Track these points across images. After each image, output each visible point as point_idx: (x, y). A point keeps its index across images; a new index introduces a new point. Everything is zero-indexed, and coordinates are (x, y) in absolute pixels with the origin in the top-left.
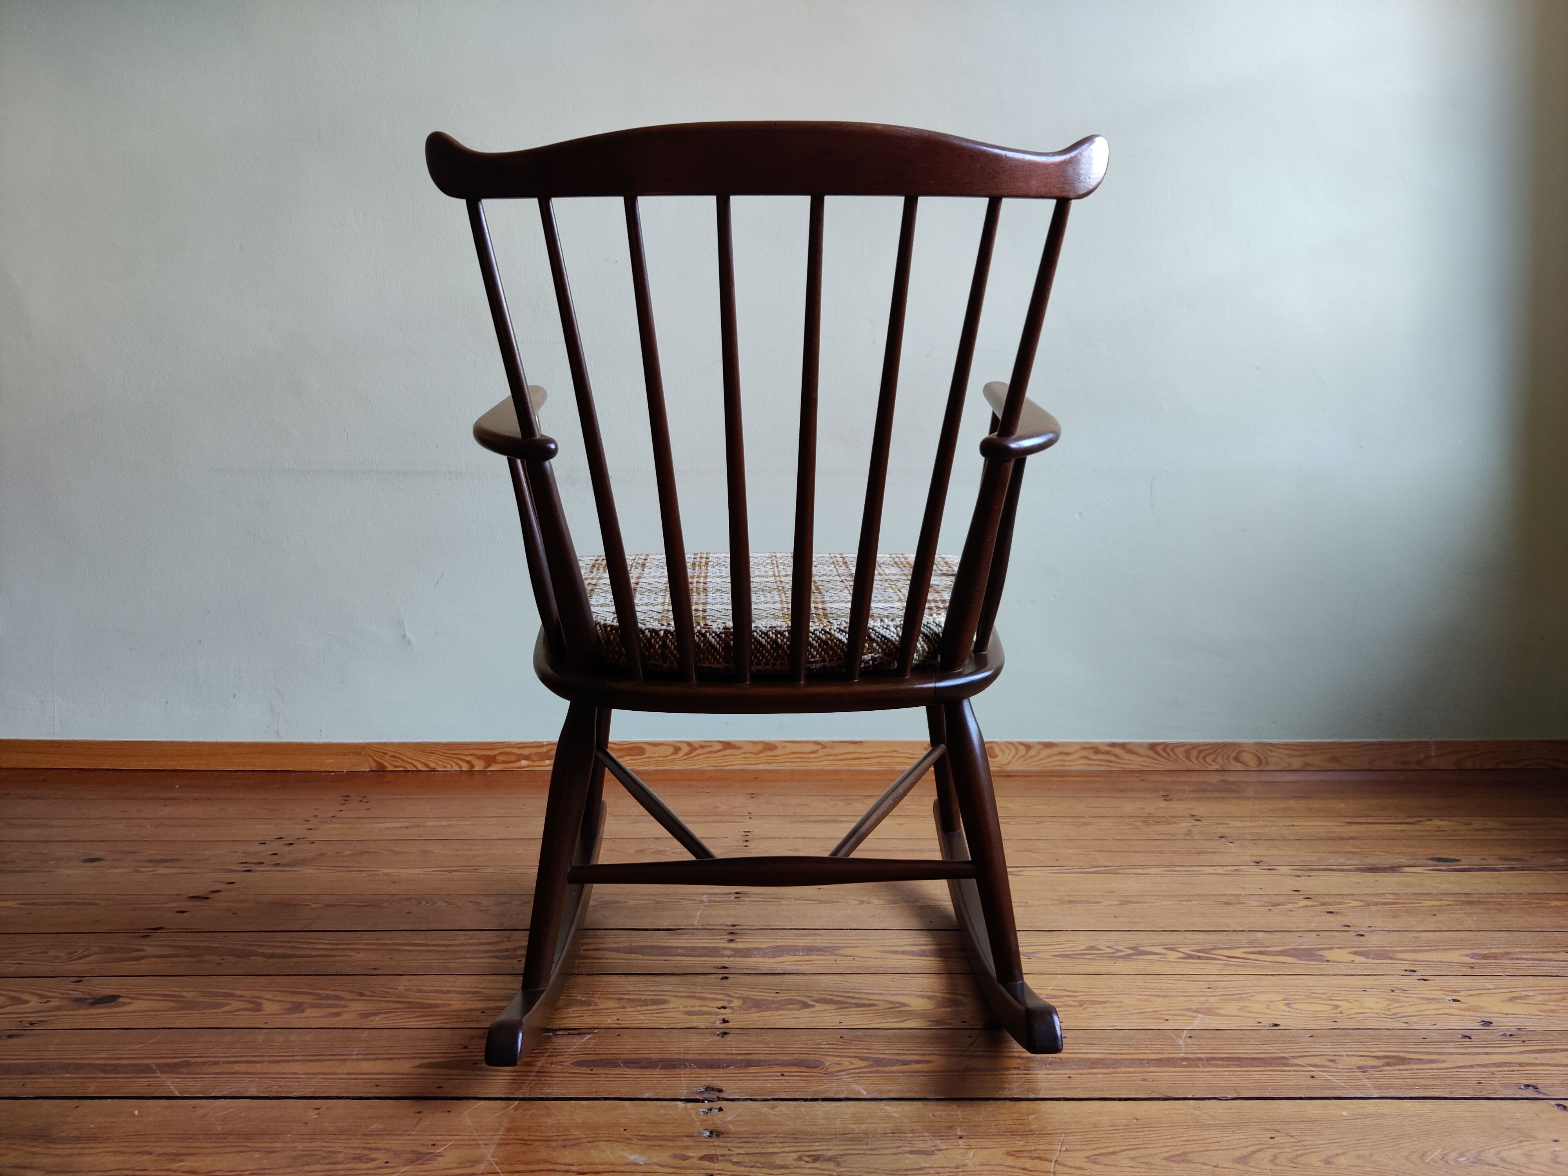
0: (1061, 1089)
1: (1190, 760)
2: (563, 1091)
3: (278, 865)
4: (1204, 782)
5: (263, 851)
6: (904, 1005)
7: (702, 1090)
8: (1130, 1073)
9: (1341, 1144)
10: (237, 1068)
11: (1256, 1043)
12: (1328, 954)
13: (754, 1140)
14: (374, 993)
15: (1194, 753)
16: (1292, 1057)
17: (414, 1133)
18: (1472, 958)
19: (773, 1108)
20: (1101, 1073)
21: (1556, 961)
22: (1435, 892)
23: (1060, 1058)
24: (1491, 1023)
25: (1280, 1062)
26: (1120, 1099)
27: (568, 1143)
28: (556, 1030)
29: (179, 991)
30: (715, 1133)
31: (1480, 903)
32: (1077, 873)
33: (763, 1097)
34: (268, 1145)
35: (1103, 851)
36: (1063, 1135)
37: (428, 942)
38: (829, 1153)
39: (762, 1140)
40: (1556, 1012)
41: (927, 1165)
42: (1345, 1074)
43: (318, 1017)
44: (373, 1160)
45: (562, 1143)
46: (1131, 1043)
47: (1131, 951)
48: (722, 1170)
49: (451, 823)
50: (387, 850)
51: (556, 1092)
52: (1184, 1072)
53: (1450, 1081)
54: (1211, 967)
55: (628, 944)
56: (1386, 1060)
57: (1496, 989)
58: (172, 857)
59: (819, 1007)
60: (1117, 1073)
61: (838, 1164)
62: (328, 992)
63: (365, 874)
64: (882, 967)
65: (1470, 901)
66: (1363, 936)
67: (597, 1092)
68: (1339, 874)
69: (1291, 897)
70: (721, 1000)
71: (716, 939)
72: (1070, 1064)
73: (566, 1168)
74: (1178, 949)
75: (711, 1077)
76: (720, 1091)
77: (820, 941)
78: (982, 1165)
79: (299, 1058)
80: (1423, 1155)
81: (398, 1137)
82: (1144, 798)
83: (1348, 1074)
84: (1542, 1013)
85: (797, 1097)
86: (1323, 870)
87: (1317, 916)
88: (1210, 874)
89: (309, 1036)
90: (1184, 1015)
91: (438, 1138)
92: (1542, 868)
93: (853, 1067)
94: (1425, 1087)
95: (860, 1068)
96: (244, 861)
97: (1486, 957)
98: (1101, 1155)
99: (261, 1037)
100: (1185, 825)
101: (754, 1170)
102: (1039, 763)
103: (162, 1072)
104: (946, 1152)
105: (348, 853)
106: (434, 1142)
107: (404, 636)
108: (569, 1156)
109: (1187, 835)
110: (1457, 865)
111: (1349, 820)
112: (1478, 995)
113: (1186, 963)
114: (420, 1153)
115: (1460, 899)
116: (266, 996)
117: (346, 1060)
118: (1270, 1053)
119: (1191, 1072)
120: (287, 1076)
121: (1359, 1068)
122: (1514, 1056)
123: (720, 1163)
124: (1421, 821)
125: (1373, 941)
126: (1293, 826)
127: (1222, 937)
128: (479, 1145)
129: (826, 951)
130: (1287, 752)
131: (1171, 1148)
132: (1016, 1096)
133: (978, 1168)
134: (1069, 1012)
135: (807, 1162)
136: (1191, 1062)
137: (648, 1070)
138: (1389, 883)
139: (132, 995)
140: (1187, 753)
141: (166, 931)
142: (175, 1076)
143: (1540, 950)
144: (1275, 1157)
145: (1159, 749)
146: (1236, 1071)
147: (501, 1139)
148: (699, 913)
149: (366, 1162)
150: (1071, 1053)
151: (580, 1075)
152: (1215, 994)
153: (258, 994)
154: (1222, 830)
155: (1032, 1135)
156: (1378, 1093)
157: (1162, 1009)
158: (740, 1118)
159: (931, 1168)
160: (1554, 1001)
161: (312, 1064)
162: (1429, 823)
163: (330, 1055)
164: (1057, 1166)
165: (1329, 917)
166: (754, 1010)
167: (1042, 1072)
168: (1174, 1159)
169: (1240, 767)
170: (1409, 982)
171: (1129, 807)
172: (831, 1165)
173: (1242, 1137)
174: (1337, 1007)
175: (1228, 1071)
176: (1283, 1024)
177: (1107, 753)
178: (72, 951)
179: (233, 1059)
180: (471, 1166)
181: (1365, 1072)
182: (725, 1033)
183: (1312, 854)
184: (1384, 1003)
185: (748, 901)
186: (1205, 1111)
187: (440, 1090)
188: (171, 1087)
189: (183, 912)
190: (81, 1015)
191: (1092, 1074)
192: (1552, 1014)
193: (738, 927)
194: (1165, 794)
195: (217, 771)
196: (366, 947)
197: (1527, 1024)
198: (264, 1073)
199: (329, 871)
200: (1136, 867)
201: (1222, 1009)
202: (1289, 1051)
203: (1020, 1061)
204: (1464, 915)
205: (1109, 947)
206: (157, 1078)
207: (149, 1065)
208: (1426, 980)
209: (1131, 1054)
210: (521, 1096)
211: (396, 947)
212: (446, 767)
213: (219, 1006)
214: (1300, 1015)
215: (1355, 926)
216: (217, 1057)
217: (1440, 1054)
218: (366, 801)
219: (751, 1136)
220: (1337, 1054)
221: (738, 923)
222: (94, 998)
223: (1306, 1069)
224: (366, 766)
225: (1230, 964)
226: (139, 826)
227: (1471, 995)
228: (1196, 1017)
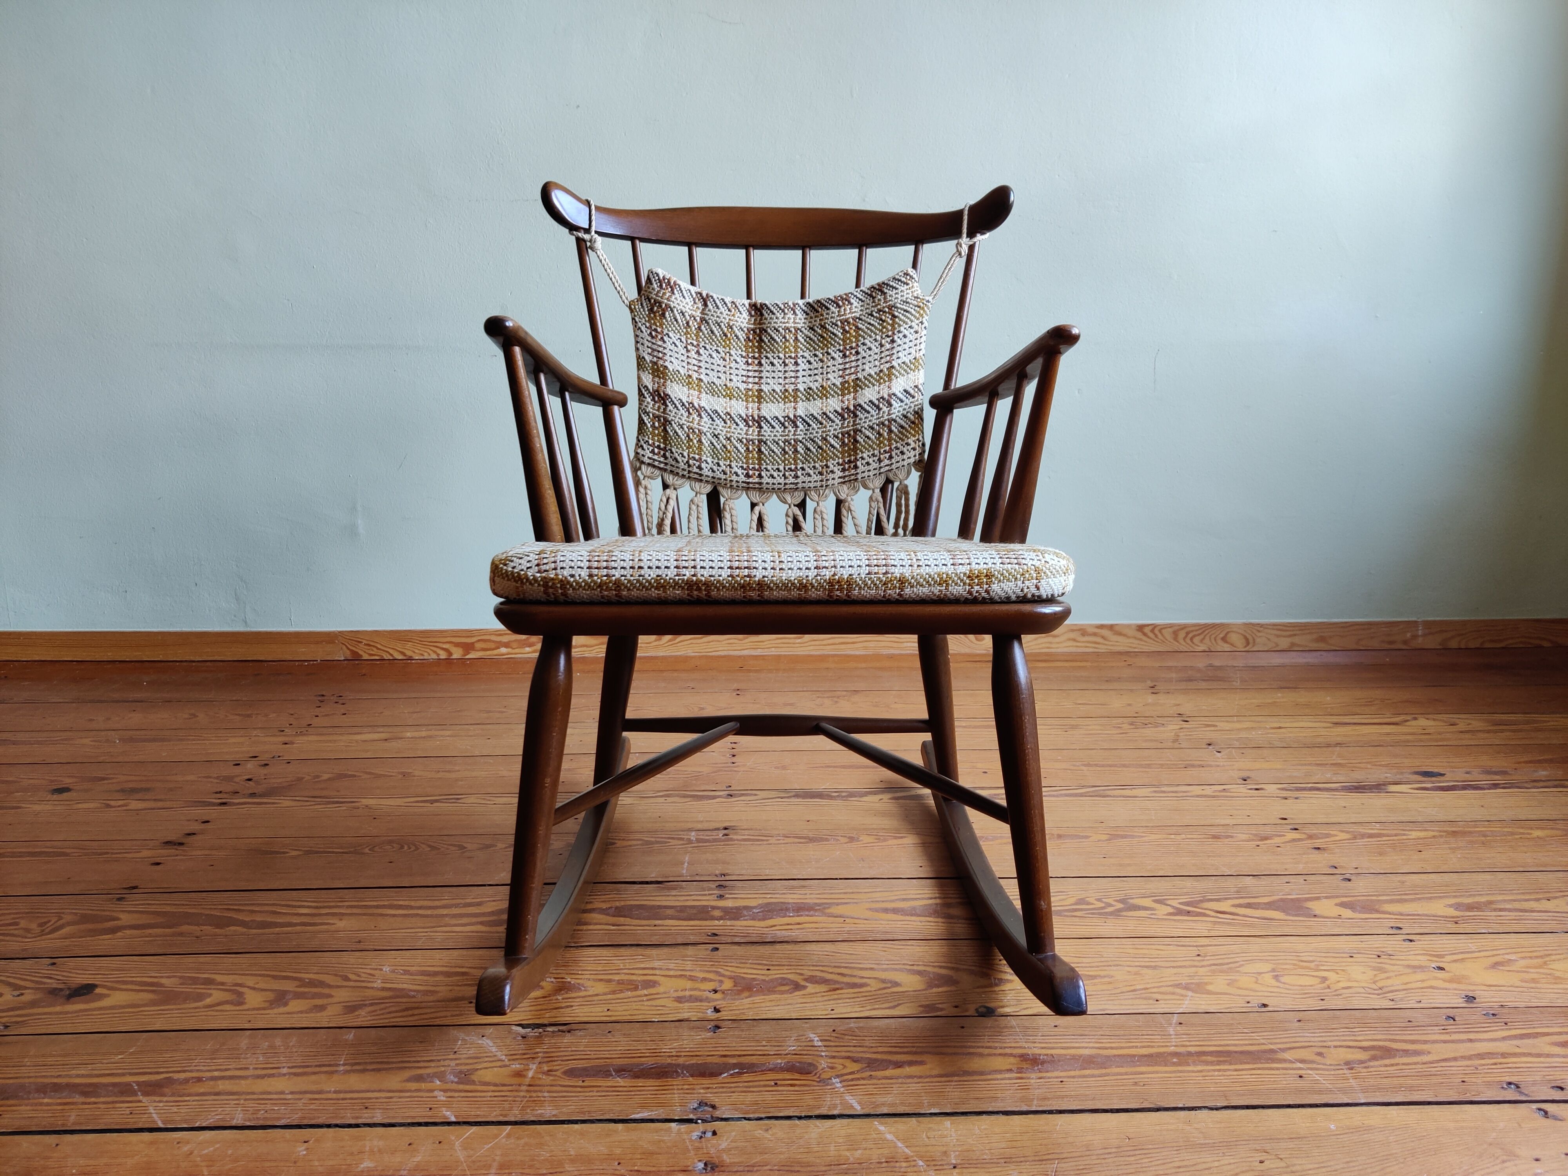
0: (1052, 1098)
1: (1178, 642)
2: (554, 1112)
3: (253, 795)
4: (1192, 668)
5: (237, 776)
6: (896, 984)
7: (696, 1105)
8: (1121, 1074)
9: (1329, 1169)
10: (222, 1086)
11: (1245, 1031)
12: (1315, 907)
14: (359, 976)
15: (1182, 634)
16: (1280, 1049)
18: (1456, 909)
19: (767, 1130)
20: (1093, 1076)
21: (1539, 912)
22: (1420, 819)
23: (1052, 1055)
24: (1475, 999)
25: (1269, 1056)
26: (1111, 1110)
28: (545, 1025)
29: (155, 977)
30: (710, 1166)
31: (1464, 833)
32: (1066, 795)
33: (756, 1116)
35: (1089, 765)
36: (1056, 1161)
37: (413, 903)
40: (1538, 982)
42: (1332, 1073)
43: (301, 1012)
46: (1121, 1032)
47: (1120, 906)
49: (430, 733)
50: (366, 773)
51: (548, 1112)
52: (1174, 1072)
53: (1436, 1081)
54: (1200, 926)
55: (615, 904)
56: (1373, 1053)
57: (1480, 951)
58: (143, 785)
59: (811, 988)
60: (1108, 1075)
62: (312, 976)
63: (344, 807)
65: (1454, 832)
66: (1350, 880)
67: (589, 1112)
68: (1326, 794)
69: (1278, 828)
70: (711, 980)
71: (707, 895)
72: (1061, 1063)
74: (1169, 902)
75: (703, 1088)
76: (713, 1107)
77: (809, 895)
79: (285, 1071)
82: (1132, 690)
83: (1337, 1072)
84: (1524, 984)
85: (791, 1114)
86: (1311, 789)
87: (1304, 854)
88: (1198, 796)
89: (294, 1040)
90: (1173, 994)
92: (1526, 785)
93: (845, 1071)
94: (1411, 1089)
95: (852, 1073)
96: (218, 790)
97: (1470, 907)
99: (244, 1041)
100: (1173, 728)
103: (146, 1094)
105: (326, 776)
109: (1174, 741)
110: (1443, 782)
111: (1335, 719)
112: (1463, 960)
113: (1175, 920)
115: (1445, 829)
116: (248, 983)
117: (332, 1073)
118: (1259, 1045)
119: (1181, 1072)
120: (274, 1097)
121: (1347, 1063)
122: (1498, 1043)
124: (1408, 721)
125: (1361, 887)
126: (1280, 728)
127: (1208, 884)
129: (816, 910)
130: (1272, 631)
132: (1009, 1109)
136: (1183, 1058)
137: (641, 1080)
138: (1375, 806)
139: (109, 984)
140: (1175, 634)
141: (140, 891)
142: (157, 1099)
143: (1523, 897)
145: (1147, 630)
146: (1225, 1070)
148: (687, 859)
150: (1062, 1048)
151: (572, 1089)
152: (1204, 963)
153: (239, 979)
154: (1210, 735)
155: (1026, 1162)
156: (1366, 1097)
157: (1152, 985)
158: (734, 1144)
160: (1536, 968)
161: (300, 1078)
162: (1414, 723)
163: (316, 1066)
165: (1316, 856)
166: (746, 994)
167: (1033, 1075)
169: (1227, 647)
170: (1396, 943)
171: (1117, 703)
173: (1232, 1161)
174: (1324, 979)
175: (1219, 1070)
176: (1271, 1004)
177: (1095, 634)
178: (45, 920)
179: (216, 1074)
181: (1352, 1069)
182: (718, 1027)
183: (1300, 767)
184: (1371, 973)
185: (738, 840)
186: (1195, 1125)
187: (430, 1113)
188: (154, 1115)
189: (158, 864)
190: (57, 1013)
191: (1084, 1076)
192: (1533, 985)
193: (727, 878)
194: (1152, 685)
195: (186, 661)
196: (349, 911)
197: (1510, 999)
198: (249, 1093)
199: (308, 803)
200: (1123, 786)
201: (1211, 983)
202: (1278, 1041)
203: (1012, 1060)
204: (1449, 851)
205: (1099, 900)
206: (140, 1101)
207: (128, 1084)
208: (1411, 941)
209: (1122, 1048)
210: (513, 1119)
211: (380, 911)
212: (423, 655)
213: (200, 997)
214: (1288, 992)
215: (1342, 867)
216: (202, 1071)
217: (1425, 1042)
218: (341, 702)
219: (746, 1169)
220: (1325, 1044)
221: (727, 872)
222: (69, 989)
223: (1294, 1066)
224: (340, 655)
225: (1219, 922)
226: (107, 741)
227: (1455, 961)
228: (1186, 996)
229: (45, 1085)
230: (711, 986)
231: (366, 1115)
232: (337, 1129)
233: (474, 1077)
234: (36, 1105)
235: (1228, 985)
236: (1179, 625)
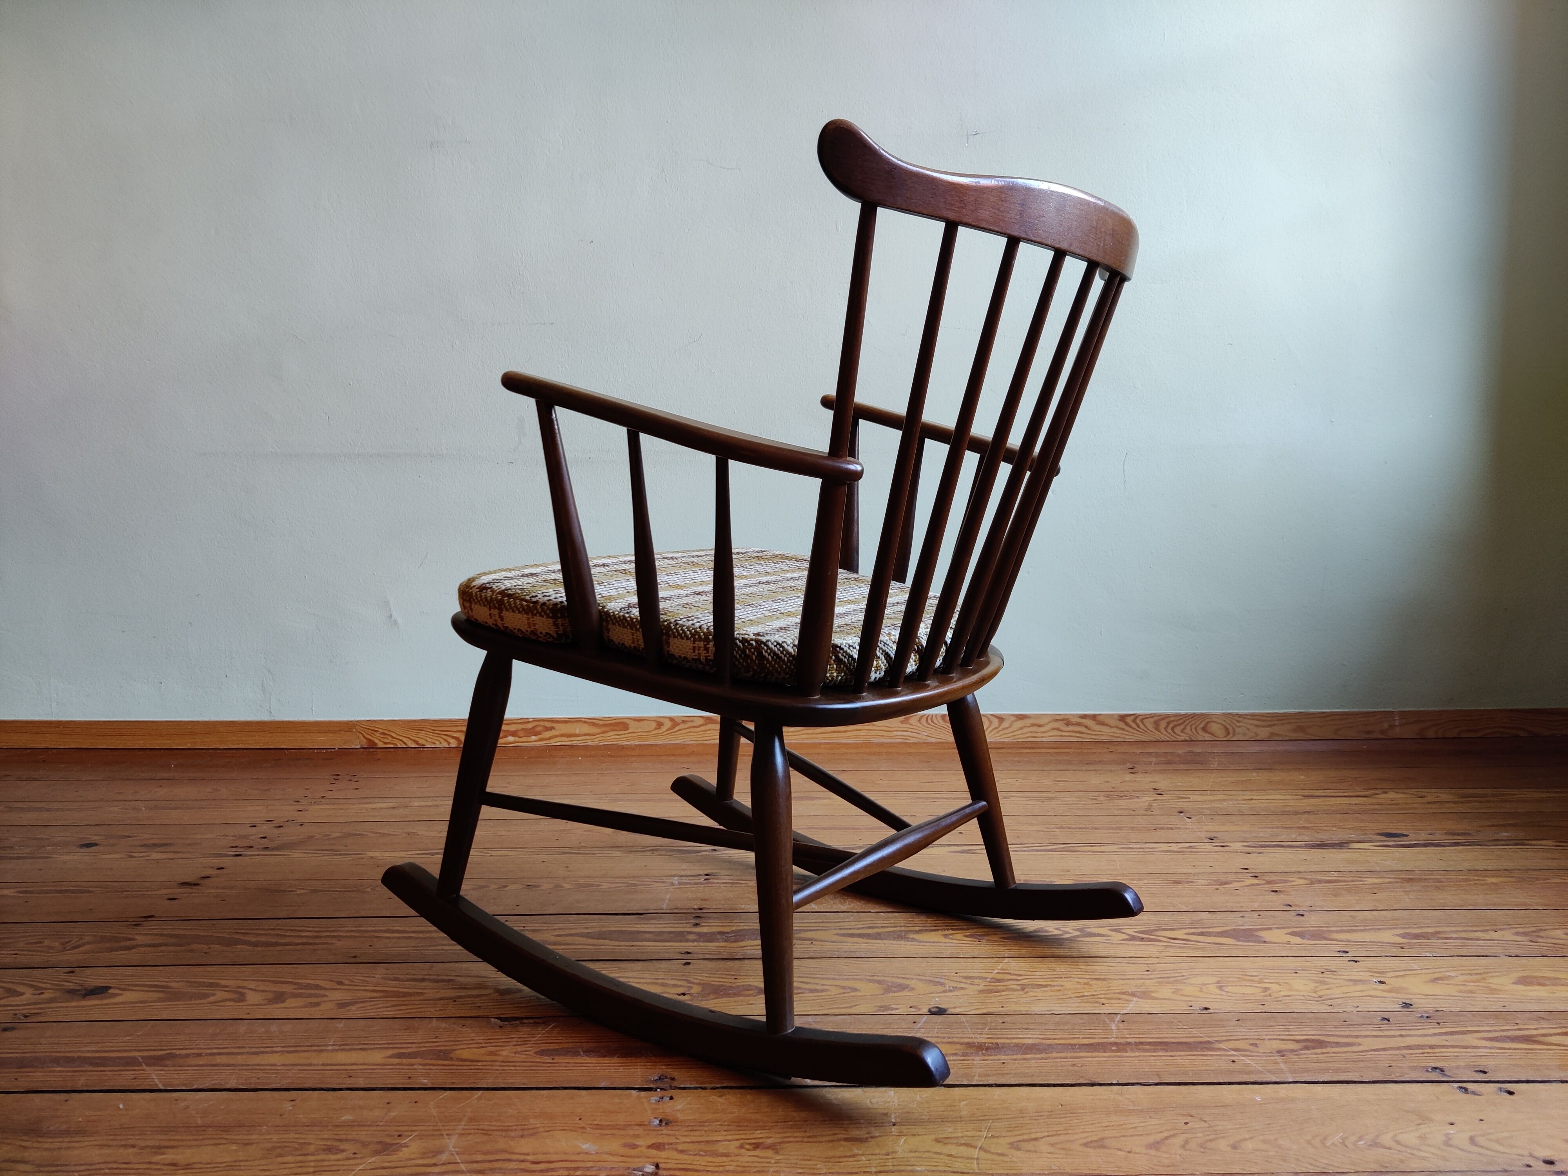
0: (993, 1075)
1: (1160, 732)
2: (525, 1081)
3: (266, 848)
4: (1172, 754)
5: (252, 835)
7: (656, 1078)
8: (1061, 1058)
9: (1250, 1129)
10: (219, 1060)
11: (1185, 1027)
12: (1266, 935)
13: (700, 1128)
14: (352, 981)
15: (1163, 724)
16: (1216, 1041)
17: (382, 1124)
18: (1404, 937)
20: (1034, 1059)
21: (1485, 940)
22: (1378, 869)
23: (996, 1043)
24: (1411, 1005)
25: (1205, 1046)
26: (1048, 1085)
27: (526, 1133)
28: (522, 1018)
29: (166, 982)
30: (665, 1122)
31: (1419, 880)
32: (1036, 851)
33: (712, 1086)
34: (245, 1137)
35: (1064, 828)
36: (991, 1121)
37: (407, 929)
38: (769, 1141)
39: (706, 1129)
40: (1473, 993)
41: (860, 1152)
42: (1265, 1058)
43: (298, 1007)
44: (343, 1151)
45: (520, 1133)
46: (1066, 1028)
47: (1078, 933)
48: (667, 1159)
49: (435, 803)
50: (372, 832)
51: (518, 1081)
52: (1112, 1057)
53: (1362, 1064)
54: (1152, 949)
55: (596, 930)
56: (1305, 1044)
57: (1422, 970)
58: (166, 842)
60: (1048, 1058)
61: (777, 1153)
62: (308, 981)
63: (350, 858)
64: (838, 951)
65: (1410, 879)
66: (1303, 915)
67: (556, 1081)
68: (1289, 850)
69: (1239, 876)
70: (681, 986)
71: (682, 923)
72: (1005, 1049)
73: (522, 1157)
74: (1123, 931)
75: (665, 1065)
76: (673, 1079)
78: (911, 1152)
79: (279, 1049)
80: (1325, 1138)
81: (367, 1128)
82: (1111, 771)
83: (1269, 1058)
84: (1460, 995)
86: (1274, 846)
87: (1261, 895)
88: (1164, 851)
89: (288, 1027)
90: (1119, 999)
91: (406, 1128)
92: (1488, 844)
96: (235, 845)
97: (1417, 936)
98: (1024, 1141)
99: (242, 1027)
100: (1147, 799)
101: (697, 1158)
102: (1011, 735)
103: (147, 1065)
104: (879, 1139)
105: (335, 835)
106: (399, 1133)
107: (391, 616)
108: (525, 1146)
109: (1146, 810)
110: (1404, 841)
111: (1306, 793)
112: (1403, 976)
113: (1128, 944)
114: (388, 1144)
115: (1401, 877)
116: (250, 987)
117: (322, 1051)
118: (1196, 1037)
119: (1119, 1057)
120: (267, 1067)
121: (1279, 1052)
122: (1428, 1038)
123: (666, 1151)
124: (1377, 794)
125: (1312, 921)
126: (1252, 799)
127: (1167, 917)
128: (443, 1135)
130: (1251, 722)
131: (1090, 1134)
133: (906, 1155)
134: (1011, 997)
135: (748, 1150)
136: (1121, 1047)
137: (607, 1058)
138: (1335, 859)
139: (122, 987)
140: (1157, 724)
141: (156, 919)
142: (159, 1068)
143: (1470, 929)
144: (1187, 1142)
145: (1129, 720)
146: (1160, 1056)
147: (463, 1129)
148: (668, 897)
149: (336, 1154)
150: (1008, 1038)
151: (542, 1064)
152: (1153, 976)
153: (242, 983)
154: (1182, 805)
155: (962, 1121)
156: (1293, 1077)
157: (1100, 993)
158: (688, 1106)
159: (863, 1155)
160: (1473, 982)
161: (291, 1055)
162: (1383, 796)
163: (307, 1046)
164: (982, 1153)
165: (1274, 896)
166: (712, 996)
167: (977, 1058)
168: (1092, 1145)
169: (1207, 737)
170: (1341, 962)
171: (1095, 780)
172: (769, 1153)
173: (1157, 1122)
174: (1266, 989)
175: (1155, 1056)
176: (1213, 1007)
177: (1078, 724)
178: (66, 940)
179: (215, 1051)
180: (434, 1156)
181: (1283, 1056)
183: (1266, 830)
184: (1312, 985)
185: (717, 883)
186: (1128, 1096)
187: (409, 1081)
188: (156, 1080)
189: (174, 899)
190: (73, 1007)
191: (1025, 1059)
192: (1470, 995)
193: (704, 911)
194: (1131, 766)
195: (212, 749)
196: (348, 934)
197: (1445, 1006)
198: (243, 1065)
199: (316, 855)
200: (1093, 844)
201: (1157, 992)
202: (1215, 1035)
203: (958, 1046)
204: (1402, 893)
205: (1057, 929)
206: (143, 1070)
207: (135, 1058)
208: (1356, 962)
209: (1064, 1039)
210: (485, 1086)
211: (376, 934)
212: (435, 744)
213: (205, 996)
214: (1229, 998)
215: (1296, 905)
216: (201, 1049)
217: (1358, 1037)
218: (355, 780)
219: (698, 1124)
220: (1261, 1038)
221: (704, 906)
222: (85, 989)
223: (1229, 1053)
224: (357, 743)
225: (1171, 946)
226: (134, 809)
227: (1397, 976)
228: (1130, 1001)
229: (60, 1058)
230: (681, 990)
231: (350, 1082)
232: (322, 1092)
233: (451, 1055)
234: (50, 1072)
235: (1173, 993)
236: (1159, 715)
